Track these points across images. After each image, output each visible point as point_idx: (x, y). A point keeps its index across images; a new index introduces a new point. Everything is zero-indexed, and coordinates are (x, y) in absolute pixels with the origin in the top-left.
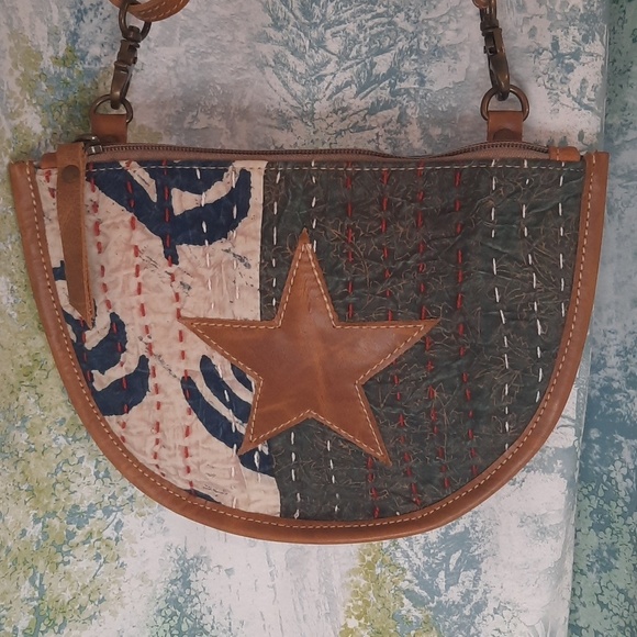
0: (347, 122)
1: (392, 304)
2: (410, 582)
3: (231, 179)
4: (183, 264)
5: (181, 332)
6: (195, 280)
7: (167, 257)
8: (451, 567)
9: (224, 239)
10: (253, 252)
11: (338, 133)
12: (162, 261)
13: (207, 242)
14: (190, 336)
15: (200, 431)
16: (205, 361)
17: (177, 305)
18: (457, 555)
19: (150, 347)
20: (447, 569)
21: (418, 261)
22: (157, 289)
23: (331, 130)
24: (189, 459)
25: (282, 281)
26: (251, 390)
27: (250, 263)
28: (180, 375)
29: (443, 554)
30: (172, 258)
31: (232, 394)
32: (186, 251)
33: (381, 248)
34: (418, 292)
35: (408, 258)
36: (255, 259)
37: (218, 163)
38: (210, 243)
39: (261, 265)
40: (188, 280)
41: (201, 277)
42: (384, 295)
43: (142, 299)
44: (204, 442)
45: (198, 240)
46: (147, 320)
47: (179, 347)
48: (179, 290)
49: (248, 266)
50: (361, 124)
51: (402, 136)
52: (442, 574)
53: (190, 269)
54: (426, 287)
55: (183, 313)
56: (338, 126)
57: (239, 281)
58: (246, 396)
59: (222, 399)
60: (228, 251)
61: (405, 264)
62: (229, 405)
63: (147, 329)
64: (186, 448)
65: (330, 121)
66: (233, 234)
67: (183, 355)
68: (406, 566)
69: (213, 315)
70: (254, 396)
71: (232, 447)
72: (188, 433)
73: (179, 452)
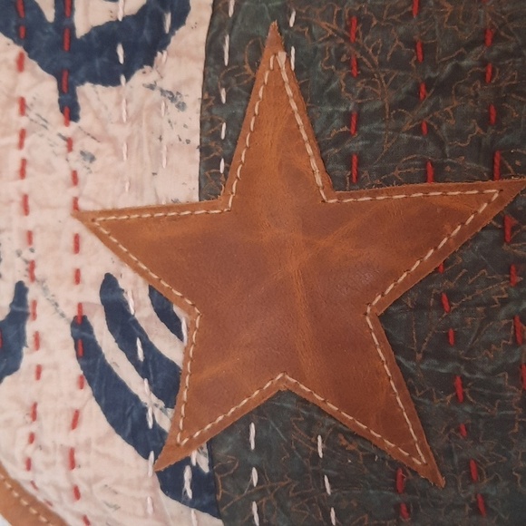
1: (431, 148)
4: (86, 119)
5: (77, 238)
6: (104, 146)
7: (62, 110)
9: (147, 68)
10: (188, 82)
12: (56, 116)
13: (123, 79)
14: (90, 240)
15: (96, 420)
16: (109, 284)
17: (74, 192)
19: (31, 266)
21: (484, 63)
22: (48, 169)
24: (75, 471)
25: (236, 124)
26: (180, 337)
27: (185, 100)
28: (71, 313)
30: (70, 110)
31: (148, 346)
32: (91, 95)
33: (412, 44)
34: (484, 122)
35: (461, 57)
36: (194, 94)
38: (128, 79)
39: (204, 102)
40: (91, 146)
41: (112, 140)
42: (417, 130)
43: (25, 185)
44: (101, 441)
45: (110, 76)
46: (30, 222)
47: (71, 262)
48: (78, 165)
49: (181, 106)
53: (96, 130)
54: (502, 113)
55: (85, 205)
57: (170, 136)
58: (171, 348)
59: (132, 357)
60: (152, 87)
62: (143, 370)
63: (30, 236)
64: (72, 452)
66: (161, 57)
67: (77, 278)
69: (127, 202)
70: (186, 351)
71: (146, 457)
72: (75, 422)
73: (60, 458)
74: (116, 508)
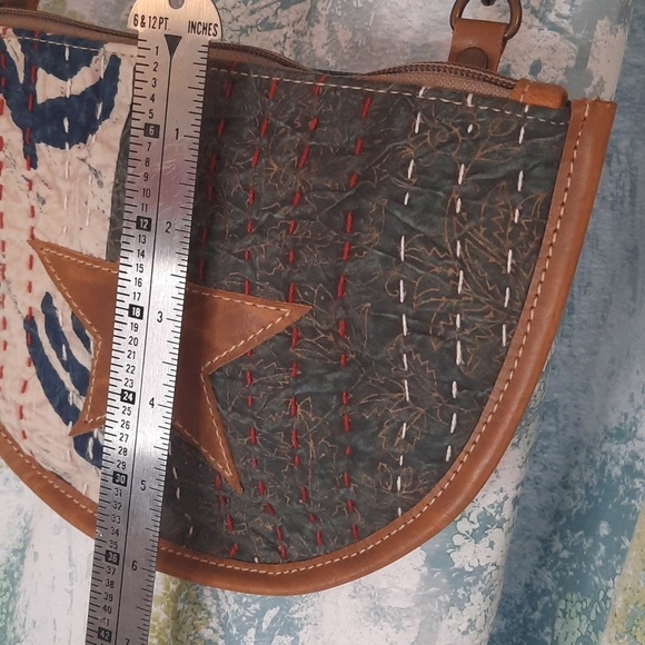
0: (257, 16)
1: (249, 271)
2: (215, 631)
3: (100, 65)
4: (41, 169)
5: (31, 258)
6: (52, 193)
7: (25, 157)
8: (265, 626)
9: (82, 144)
10: (106, 166)
11: (244, 30)
12: (21, 161)
13: (67, 145)
14: (38, 263)
15: (37, 391)
16: (47, 301)
17: (31, 222)
18: (273, 613)
20: (259, 628)
21: (288, 217)
22: (16, 198)
23: (235, 26)
24: (22, 421)
26: (90, 352)
27: (104, 180)
28: (25, 313)
29: (258, 606)
30: (32, 162)
31: (69, 352)
32: (45, 152)
33: (246, 188)
34: (285, 261)
35: (274, 210)
36: (110, 178)
37: (88, 43)
38: (70, 147)
39: (116, 185)
40: (44, 191)
41: (58, 189)
42: (241, 256)
43: (1, 206)
44: (39, 406)
45: (58, 141)
46: (4, 235)
47: (27, 275)
48: (35, 203)
49: (100, 184)
50: (271, 20)
51: (306, 39)
52: (252, 632)
53: (48, 178)
54: (297, 257)
55: (38, 235)
56: (245, 21)
57: (93, 203)
58: (84, 358)
59: (59, 355)
60: (83, 160)
61: (270, 217)
62: (66, 365)
64: (21, 408)
65: (235, 13)
66: (92, 139)
67: (30, 289)
68: (213, 610)
69: (63, 243)
70: (93, 360)
71: (67, 424)
72: (24, 389)
73: (14, 410)
74: (47, 451)
